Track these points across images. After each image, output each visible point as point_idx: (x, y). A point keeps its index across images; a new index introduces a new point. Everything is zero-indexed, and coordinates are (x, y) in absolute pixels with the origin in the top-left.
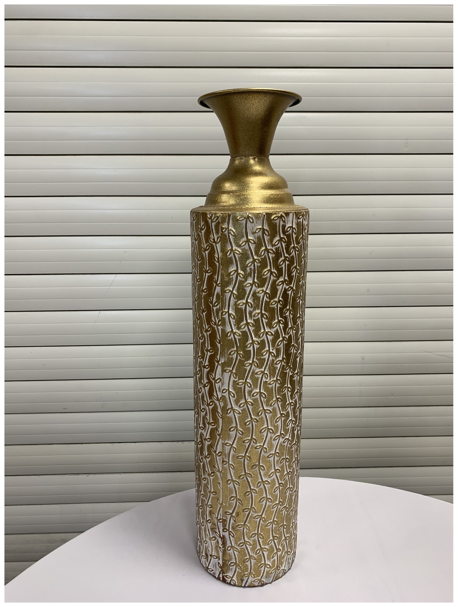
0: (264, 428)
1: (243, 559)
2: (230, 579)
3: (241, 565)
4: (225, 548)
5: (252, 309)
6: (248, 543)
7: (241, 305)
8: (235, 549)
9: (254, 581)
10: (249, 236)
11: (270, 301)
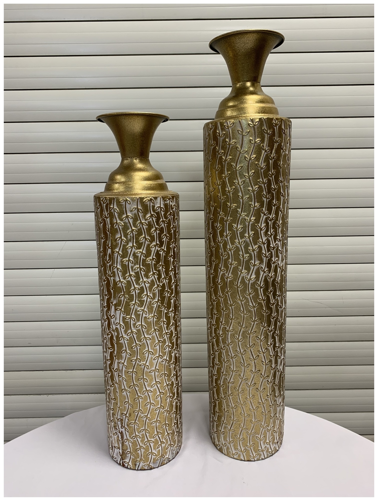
0: (146, 351)
1: (135, 449)
2: (127, 464)
3: (134, 453)
4: (123, 440)
5: (133, 265)
6: (138, 436)
7: (125, 262)
8: (130, 441)
9: (144, 466)
10: (128, 213)
11: (146, 259)
